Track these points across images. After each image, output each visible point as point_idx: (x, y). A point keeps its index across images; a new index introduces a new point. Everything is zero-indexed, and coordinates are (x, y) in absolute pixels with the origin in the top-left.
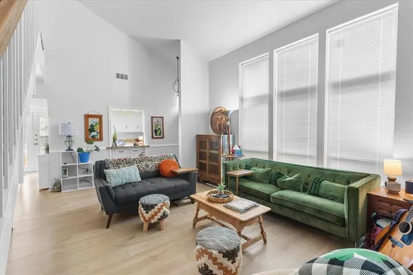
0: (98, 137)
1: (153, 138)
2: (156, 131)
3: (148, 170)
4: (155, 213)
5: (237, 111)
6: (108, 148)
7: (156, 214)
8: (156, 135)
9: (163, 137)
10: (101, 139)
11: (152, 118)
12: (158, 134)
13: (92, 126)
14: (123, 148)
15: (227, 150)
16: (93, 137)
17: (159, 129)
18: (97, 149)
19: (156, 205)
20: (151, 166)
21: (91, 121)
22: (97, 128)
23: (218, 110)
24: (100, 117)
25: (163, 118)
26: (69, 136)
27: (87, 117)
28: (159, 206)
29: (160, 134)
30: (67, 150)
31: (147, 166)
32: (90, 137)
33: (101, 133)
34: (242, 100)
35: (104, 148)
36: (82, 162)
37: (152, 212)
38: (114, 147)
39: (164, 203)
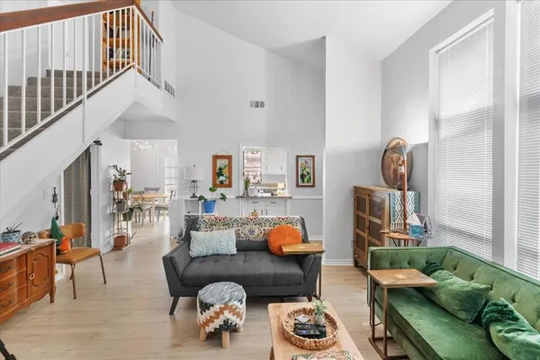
0: (227, 183)
1: (298, 186)
2: (303, 176)
3: (252, 237)
4: (211, 317)
5: (426, 145)
6: (238, 197)
7: (211, 320)
8: (303, 182)
9: (313, 186)
10: (230, 185)
11: (298, 157)
12: (306, 180)
13: (220, 169)
14: (256, 197)
15: (399, 220)
16: (221, 182)
17: (308, 173)
18: (223, 197)
19: (213, 306)
20: (257, 234)
21: (221, 163)
22: (225, 172)
23: (394, 143)
24: (229, 158)
25: (313, 157)
26: (194, 181)
27: (216, 158)
28: (217, 307)
29: (309, 181)
30: (192, 197)
31: (252, 232)
32: (218, 183)
33: (230, 177)
34: (436, 122)
35: (234, 197)
36: (207, 212)
37: (208, 314)
38: (245, 196)
39: (226, 304)
